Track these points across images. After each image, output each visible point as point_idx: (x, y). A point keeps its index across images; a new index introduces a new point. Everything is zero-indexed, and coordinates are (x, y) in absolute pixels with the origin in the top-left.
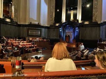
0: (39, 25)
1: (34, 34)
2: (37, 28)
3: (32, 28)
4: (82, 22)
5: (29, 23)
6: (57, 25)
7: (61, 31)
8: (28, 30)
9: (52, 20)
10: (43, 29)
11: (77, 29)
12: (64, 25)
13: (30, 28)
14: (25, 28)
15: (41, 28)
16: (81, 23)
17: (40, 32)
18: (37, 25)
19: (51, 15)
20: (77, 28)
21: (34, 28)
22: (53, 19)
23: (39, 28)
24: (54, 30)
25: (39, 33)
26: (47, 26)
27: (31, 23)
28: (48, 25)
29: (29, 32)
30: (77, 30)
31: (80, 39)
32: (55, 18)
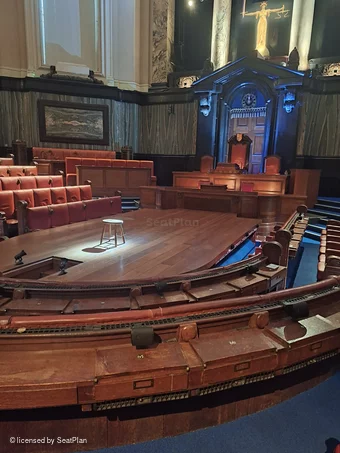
0: (96, 81)
1: (75, 133)
2: (85, 101)
3: (63, 98)
4: (312, 66)
5: (46, 73)
6: (187, 82)
7: (206, 112)
8: (41, 107)
9: (161, 57)
10: (118, 107)
11: (287, 103)
12: (223, 80)
13: (50, 97)
14: (26, 96)
15: (108, 101)
16: (307, 72)
17: (100, 122)
18: (87, 81)
19: (154, 28)
20: (289, 98)
21: (73, 99)
22: (168, 54)
23: (99, 102)
24: (173, 110)
25: (100, 124)
26: (136, 92)
27: (53, 68)
28: (141, 83)
29: (49, 121)
30: (288, 109)
31: (300, 152)
32: (175, 44)
